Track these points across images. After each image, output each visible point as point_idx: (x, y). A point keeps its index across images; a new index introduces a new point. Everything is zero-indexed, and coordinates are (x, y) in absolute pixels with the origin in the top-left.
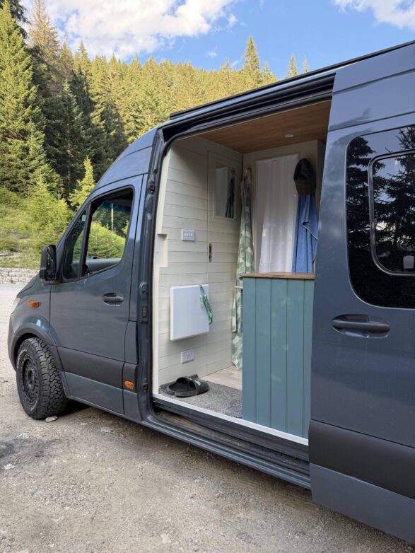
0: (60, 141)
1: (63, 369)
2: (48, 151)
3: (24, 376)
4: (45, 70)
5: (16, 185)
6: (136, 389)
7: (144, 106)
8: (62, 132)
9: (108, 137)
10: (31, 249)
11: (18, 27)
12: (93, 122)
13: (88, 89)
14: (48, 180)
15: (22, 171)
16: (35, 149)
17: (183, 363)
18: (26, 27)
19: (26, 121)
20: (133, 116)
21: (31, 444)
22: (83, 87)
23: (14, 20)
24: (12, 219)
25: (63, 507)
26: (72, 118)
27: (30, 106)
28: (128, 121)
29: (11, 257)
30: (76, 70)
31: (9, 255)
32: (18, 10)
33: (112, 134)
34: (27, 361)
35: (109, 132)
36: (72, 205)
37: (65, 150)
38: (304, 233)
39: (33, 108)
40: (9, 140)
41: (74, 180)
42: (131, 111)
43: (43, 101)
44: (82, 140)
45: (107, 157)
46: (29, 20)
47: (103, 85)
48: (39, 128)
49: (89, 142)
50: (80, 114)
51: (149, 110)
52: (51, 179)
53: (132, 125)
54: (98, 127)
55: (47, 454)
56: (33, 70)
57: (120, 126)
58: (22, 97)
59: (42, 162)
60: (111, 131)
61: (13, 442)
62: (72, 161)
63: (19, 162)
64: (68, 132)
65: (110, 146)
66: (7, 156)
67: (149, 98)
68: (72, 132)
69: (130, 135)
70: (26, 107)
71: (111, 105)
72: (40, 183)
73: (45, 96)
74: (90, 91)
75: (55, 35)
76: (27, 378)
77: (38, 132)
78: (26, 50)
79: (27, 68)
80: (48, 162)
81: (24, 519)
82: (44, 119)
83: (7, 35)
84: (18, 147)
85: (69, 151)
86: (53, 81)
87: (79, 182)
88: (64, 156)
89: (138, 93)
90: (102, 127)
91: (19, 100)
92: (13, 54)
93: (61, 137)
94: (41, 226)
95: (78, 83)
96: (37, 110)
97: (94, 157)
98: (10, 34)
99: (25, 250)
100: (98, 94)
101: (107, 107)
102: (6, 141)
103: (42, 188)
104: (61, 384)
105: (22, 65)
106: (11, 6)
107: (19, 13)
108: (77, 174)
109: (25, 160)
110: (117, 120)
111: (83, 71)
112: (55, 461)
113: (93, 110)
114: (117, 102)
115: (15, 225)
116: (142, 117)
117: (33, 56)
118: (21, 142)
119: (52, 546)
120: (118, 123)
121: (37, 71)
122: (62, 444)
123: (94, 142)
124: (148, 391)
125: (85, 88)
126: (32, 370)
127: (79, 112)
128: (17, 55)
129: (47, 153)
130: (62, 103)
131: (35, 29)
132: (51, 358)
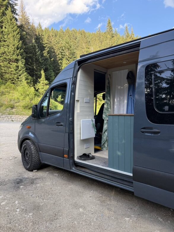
0: (31, 63)
1: (40, 152)
2: (27, 67)
3: (24, 155)
4: (25, 34)
5: (13, 81)
6: (68, 158)
7: (65, 48)
8: (32, 59)
9: (50, 61)
10: (20, 107)
11: (14, 17)
12: (44, 55)
13: (42, 41)
14: (27, 79)
15: (16, 75)
16: (21, 66)
17: (86, 148)
18: (17, 17)
19: (18, 55)
20: (61, 52)
21: (29, 179)
22: (40, 41)
23: (12, 14)
24: (12, 95)
25: (43, 200)
26: (36, 53)
27: (19, 49)
28: (58, 54)
29: (12, 110)
30: (37, 34)
31: (11, 110)
32: (14, 10)
33: (52, 60)
34: (26, 149)
35: (51, 59)
36: (36, 89)
37: (33, 66)
38: (130, 99)
39: (20, 50)
40: (11, 63)
41: (37, 79)
42: (60, 50)
43: (24, 47)
44: (40, 62)
45: (50, 69)
46: (18, 14)
47: (48, 39)
48: (23, 58)
49: (43, 63)
50: (39, 52)
51: (67, 50)
52: (28, 78)
53: (60, 56)
54: (47, 57)
55: (35, 183)
56: (20, 34)
57: (55, 56)
58: (16, 45)
59: (24, 72)
60: (52, 58)
61: (22, 179)
62: (36, 71)
63: (15, 72)
64: (34, 59)
65: (52, 64)
66: (10, 70)
67: (67, 45)
68: (36, 59)
69: (59, 60)
70: (18, 49)
71: (51, 48)
72: (23, 80)
73: (25, 45)
74: (43, 42)
75: (29, 20)
76: (25, 156)
77: (22, 60)
78: (18, 26)
79: (18, 34)
80: (26, 72)
81: (30, 203)
82: (25, 54)
83: (10, 20)
84: (15, 66)
85: (35, 67)
86: (28, 39)
87: (39, 80)
88: (33, 69)
89: (62, 42)
90: (48, 57)
91: (15, 47)
92: (12, 28)
93: (31, 61)
94: (24, 98)
95: (38, 39)
96: (22, 50)
97: (45, 69)
98: (11, 20)
99: (17, 108)
100: (46, 43)
101: (50, 48)
102: (10, 63)
103: (24, 82)
104: (39, 157)
105: (16, 33)
106: (11, 9)
107: (15, 11)
108: (38, 76)
109: (17, 71)
110: (54, 54)
111: (40, 34)
112: (39, 185)
113: (44, 50)
114: (54, 47)
115: (13, 97)
116: (64, 53)
117: (20, 29)
118: (16, 63)
119: (41, 212)
120: (54, 55)
121: (22, 35)
122: (40, 180)
123: (45, 63)
124: (73, 159)
125: (41, 41)
126: (28, 152)
127: (38, 51)
128: (14, 29)
129: (26, 68)
130: (32, 47)
131: (21, 17)
132: (35, 147)
